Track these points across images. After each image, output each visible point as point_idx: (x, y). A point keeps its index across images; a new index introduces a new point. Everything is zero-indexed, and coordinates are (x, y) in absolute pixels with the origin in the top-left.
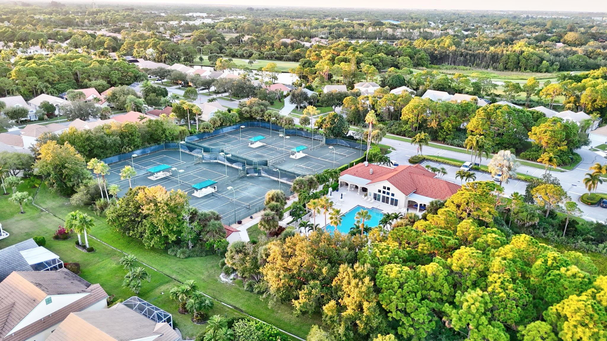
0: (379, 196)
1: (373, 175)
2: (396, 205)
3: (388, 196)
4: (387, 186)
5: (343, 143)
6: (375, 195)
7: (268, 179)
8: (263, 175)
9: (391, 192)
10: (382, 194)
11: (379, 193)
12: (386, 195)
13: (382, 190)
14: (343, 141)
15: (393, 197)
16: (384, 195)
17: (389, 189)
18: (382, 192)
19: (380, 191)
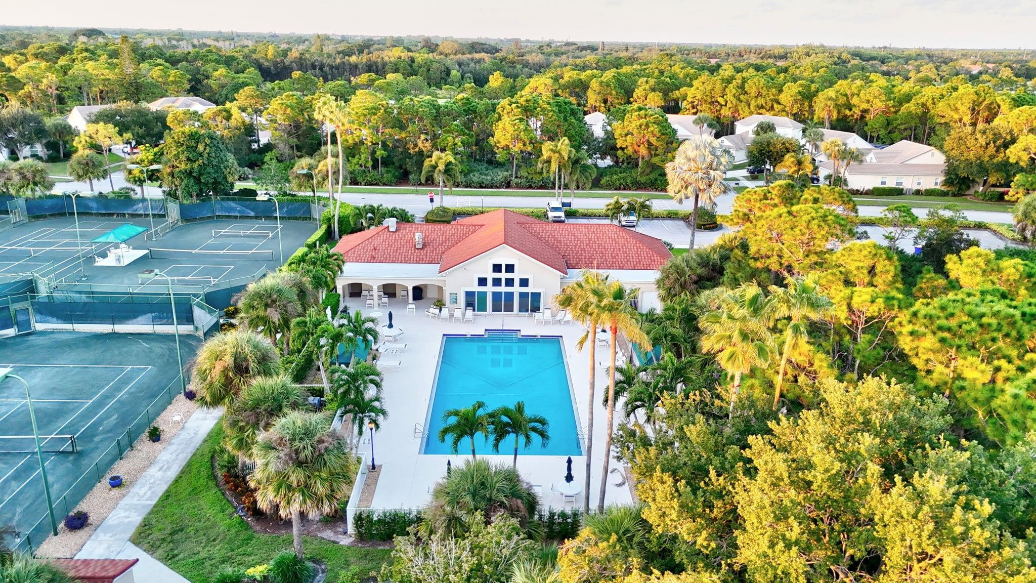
0: (483, 295)
1: (428, 249)
2: (536, 309)
3: (509, 289)
4: (504, 263)
5: (234, 209)
6: (469, 295)
7: (69, 337)
8: (40, 327)
9: (516, 276)
10: (490, 289)
11: (482, 289)
12: (503, 289)
13: (490, 276)
14: (232, 204)
15: (524, 290)
16: (497, 289)
17: (510, 268)
18: (490, 282)
19: (482, 282)
